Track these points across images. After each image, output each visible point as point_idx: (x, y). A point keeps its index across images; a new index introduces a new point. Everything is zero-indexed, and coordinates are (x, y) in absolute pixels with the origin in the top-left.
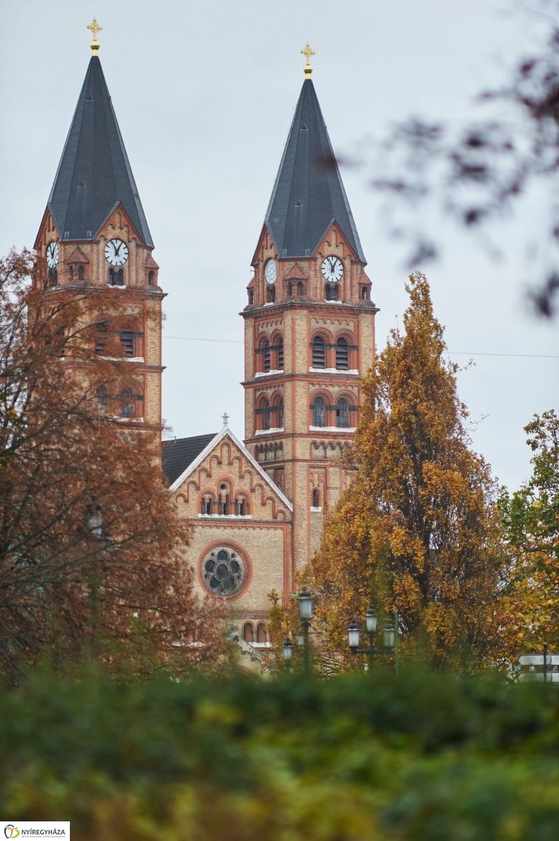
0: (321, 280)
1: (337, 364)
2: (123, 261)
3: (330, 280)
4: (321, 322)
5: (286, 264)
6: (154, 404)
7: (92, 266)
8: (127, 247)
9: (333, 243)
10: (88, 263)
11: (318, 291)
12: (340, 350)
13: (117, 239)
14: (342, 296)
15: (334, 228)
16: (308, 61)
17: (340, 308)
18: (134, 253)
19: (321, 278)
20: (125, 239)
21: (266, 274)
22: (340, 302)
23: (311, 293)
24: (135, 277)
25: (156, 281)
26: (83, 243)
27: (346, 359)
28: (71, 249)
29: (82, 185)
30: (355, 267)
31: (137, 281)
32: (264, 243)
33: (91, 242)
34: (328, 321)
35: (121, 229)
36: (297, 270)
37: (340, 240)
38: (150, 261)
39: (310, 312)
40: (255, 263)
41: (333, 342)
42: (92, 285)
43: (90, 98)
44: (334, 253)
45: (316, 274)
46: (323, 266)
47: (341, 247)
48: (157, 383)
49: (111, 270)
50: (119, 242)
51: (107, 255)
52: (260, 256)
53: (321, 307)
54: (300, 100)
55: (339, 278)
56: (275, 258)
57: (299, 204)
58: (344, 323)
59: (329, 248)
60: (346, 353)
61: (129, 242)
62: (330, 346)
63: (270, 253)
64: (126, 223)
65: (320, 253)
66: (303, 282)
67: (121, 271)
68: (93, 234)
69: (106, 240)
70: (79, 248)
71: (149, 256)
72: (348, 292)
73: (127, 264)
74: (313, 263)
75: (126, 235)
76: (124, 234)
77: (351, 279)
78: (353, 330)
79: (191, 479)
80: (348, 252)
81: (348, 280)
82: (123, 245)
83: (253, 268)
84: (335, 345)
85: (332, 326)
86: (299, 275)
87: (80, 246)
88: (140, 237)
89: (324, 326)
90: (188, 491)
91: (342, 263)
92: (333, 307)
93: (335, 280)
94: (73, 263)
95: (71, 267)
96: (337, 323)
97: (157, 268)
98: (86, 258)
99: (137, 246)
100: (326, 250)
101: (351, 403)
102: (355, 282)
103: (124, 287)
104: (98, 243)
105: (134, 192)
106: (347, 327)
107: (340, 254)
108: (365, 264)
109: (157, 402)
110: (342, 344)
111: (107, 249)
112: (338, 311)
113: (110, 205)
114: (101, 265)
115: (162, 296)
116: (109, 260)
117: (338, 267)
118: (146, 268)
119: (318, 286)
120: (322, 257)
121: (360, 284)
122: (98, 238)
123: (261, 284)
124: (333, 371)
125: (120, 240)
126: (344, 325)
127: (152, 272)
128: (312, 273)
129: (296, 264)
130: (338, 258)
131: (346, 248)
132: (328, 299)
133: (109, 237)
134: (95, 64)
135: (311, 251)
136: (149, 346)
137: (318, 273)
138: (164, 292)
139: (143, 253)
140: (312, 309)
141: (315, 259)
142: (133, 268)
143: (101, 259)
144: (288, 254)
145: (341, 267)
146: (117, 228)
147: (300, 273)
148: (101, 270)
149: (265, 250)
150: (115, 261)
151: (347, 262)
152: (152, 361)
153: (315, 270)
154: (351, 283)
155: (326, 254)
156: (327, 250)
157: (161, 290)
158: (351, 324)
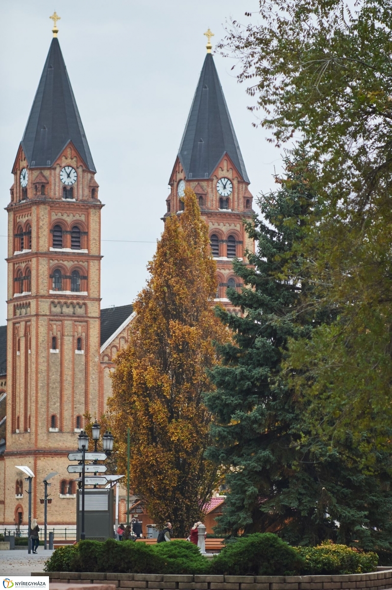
0: (216, 195)
1: (228, 254)
2: (73, 182)
3: (223, 195)
4: (216, 224)
5: (191, 183)
6: (95, 282)
7: (51, 185)
8: (76, 172)
9: (225, 168)
10: (48, 183)
11: (214, 202)
12: (230, 244)
13: (69, 166)
14: (232, 206)
15: (226, 158)
16: (209, 40)
17: (230, 214)
18: (81, 176)
19: (216, 193)
20: (75, 166)
21: (179, 191)
22: (230, 210)
23: (209, 204)
24: (82, 193)
25: (97, 196)
26: (44, 169)
27: (235, 250)
28: (36, 173)
29: (44, 128)
30: (241, 186)
31: (83, 196)
32: (177, 169)
33: (50, 169)
34: (221, 224)
35: (72, 159)
36: (199, 188)
37: (230, 166)
38: (92, 181)
39: (208, 217)
40: (171, 183)
41: (225, 239)
42: (51, 198)
43: (51, 67)
44: (226, 176)
45: (212, 191)
46: (218, 185)
47: (231, 171)
48: (97, 267)
49: (65, 188)
50: (70, 168)
51: (61, 177)
52: (174, 178)
53: (216, 214)
54: (203, 69)
55: (229, 193)
56: (184, 179)
57: (201, 141)
58: (233, 225)
59: (222, 172)
60: (234, 246)
61: (78, 168)
62: (223, 241)
63: (181, 176)
64: (75, 155)
65: (216, 176)
66: (203, 196)
67: (72, 189)
68: (51, 162)
69: (60, 167)
70: (41, 173)
71: (92, 178)
72: (236, 203)
73: (76, 184)
74: (211, 183)
75: (75, 163)
76: (74, 163)
77: (238, 194)
78: (239, 230)
79: (122, 335)
80: (235, 175)
81: (236, 195)
82: (73, 171)
83: (170, 187)
84: (226, 241)
85: (224, 227)
86: (200, 191)
87: (42, 171)
88: (86, 164)
89: (218, 227)
90: (119, 344)
91: (232, 183)
92: (225, 214)
93: (226, 195)
94: (37, 183)
95: (36, 186)
96: (227, 225)
97: (98, 187)
98: (46, 179)
99: (84, 171)
100: (219, 174)
101: (238, 281)
102: (241, 196)
103: (74, 200)
104: (55, 169)
105: (82, 133)
106: (235, 228)
107: (230, 176)
108: (249, 184)
109: (97, 281)
110: (231, 240)
111: (61, 173)
112: (228, 217)
113: (64, 142)
114: (57, 184)
115: (101, 206)
116: (63, 181)
117: (229, 186)
118: (90, 186)
119: (214, 199)
120: (217, 178)
121: (244, 197)
122: (55, 166)
123: (175, 198)
124: (225, 259)
125: (71, 166)
126: (232, 227)
127: (94, 189)
128: (210, 190)
129: (199, 184)
130: (229, 179)
131: (234, 172)
132: (222, 208)
133: (63, 165)
134: (55, 43)
135: (209, 175)
136: (92, 242)
137: (214, 190)
138: (102, 203)
139: (87, 176)
140: (210, 215)
141: (212, 180)
142: (81, 186)
143: (57, 180)
144: (193, 177)
145: (231, 186)
146: (68, 159)
147: (201, 190)
148: (57, 188)
149: (178, 174)
150: (67, 181)
151: (235, 182)
152: (94, 252)
153: (212, 188)
154: (238, 197)
155: (220, 176)
156: (221, 174)
157: (101, 202)
158: (238, 226)
